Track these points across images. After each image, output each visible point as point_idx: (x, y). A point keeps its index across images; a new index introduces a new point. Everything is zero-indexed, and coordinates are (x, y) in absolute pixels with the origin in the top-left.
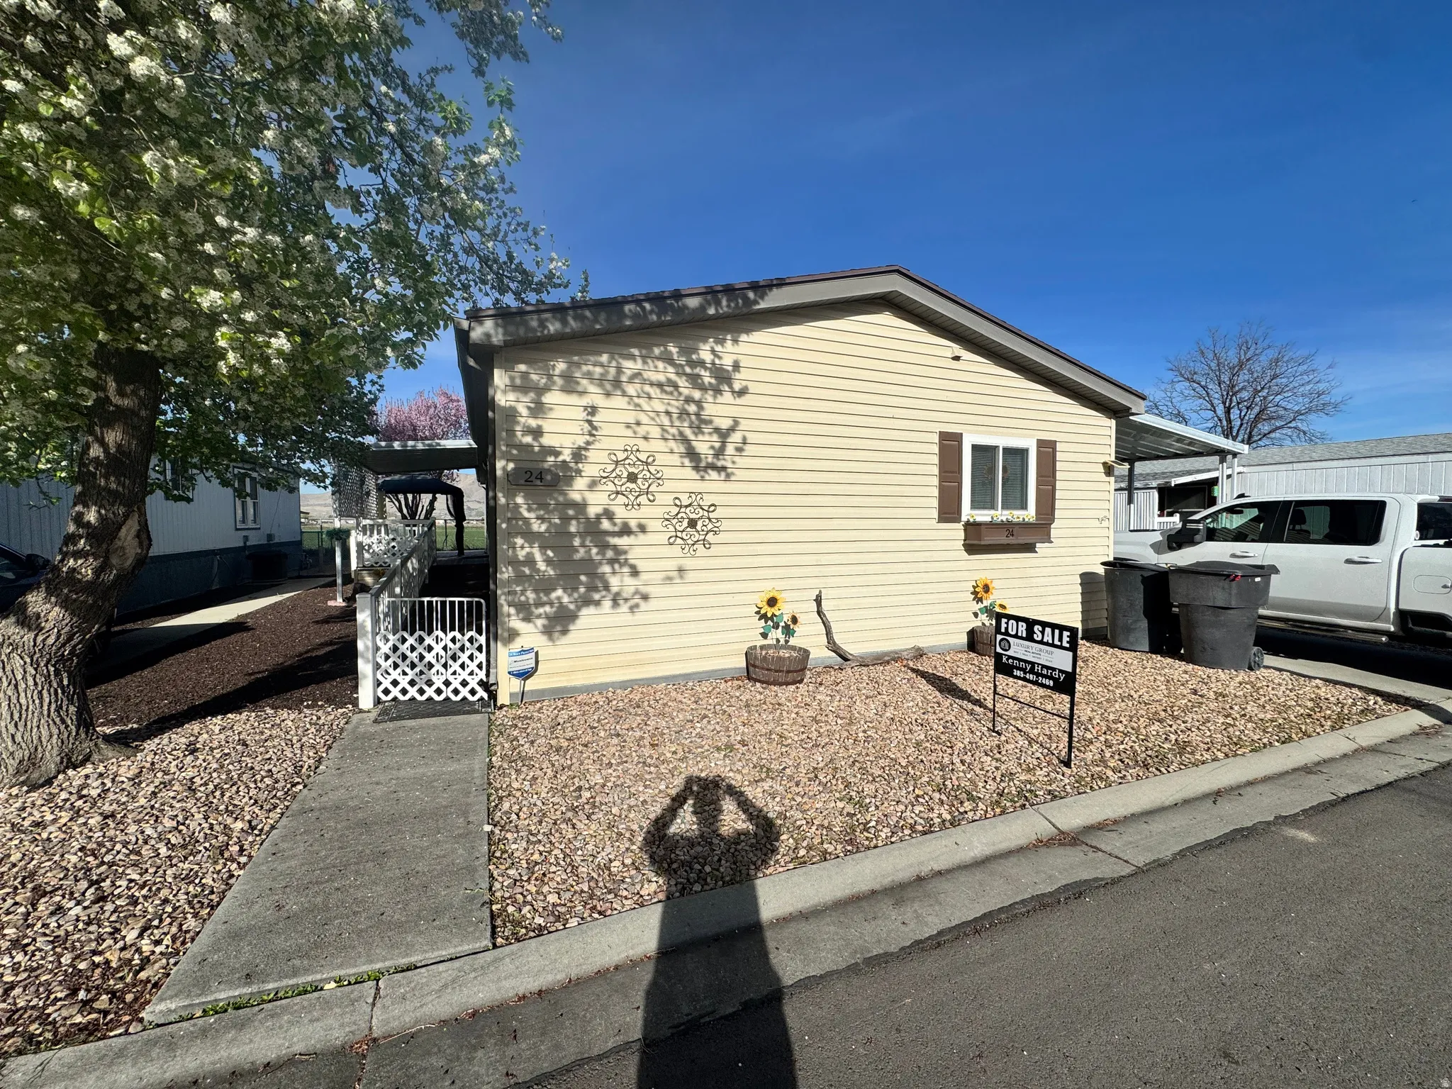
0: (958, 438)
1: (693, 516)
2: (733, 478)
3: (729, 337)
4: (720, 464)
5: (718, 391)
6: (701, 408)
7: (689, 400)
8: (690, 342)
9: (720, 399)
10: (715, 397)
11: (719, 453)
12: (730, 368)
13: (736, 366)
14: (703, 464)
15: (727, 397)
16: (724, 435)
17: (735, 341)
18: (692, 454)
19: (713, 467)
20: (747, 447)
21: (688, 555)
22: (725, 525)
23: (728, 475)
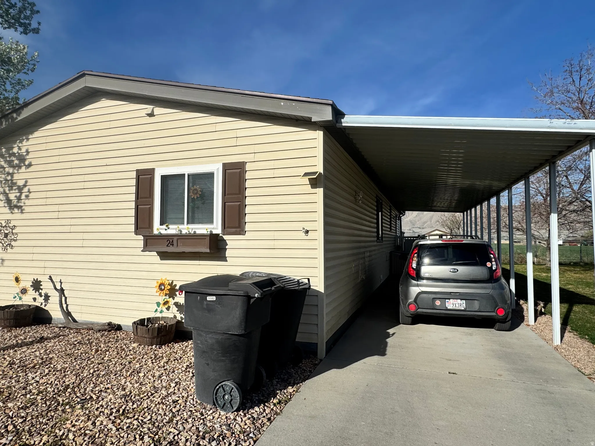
0: (151, 172)
1: (6, 232)
2: (24, 212)
3: (24, 138)
4: (19, 204)
5: (20, 167)
6: (12, 177)
7: (8, 174)
8: (9, 145)
9: (20, 171)
10: (18, 170)
11: (19, 199)
12: (25, 154)
13: (28, 152)
14: (12, 205)
15: (23, 169)
16: (20, 189)
17: (28, 139)
18: (9, 201)
19: (16, 206)
20: (30, 195)
21: (4, 252)
22: (20, 237)
23: (22, 210)
